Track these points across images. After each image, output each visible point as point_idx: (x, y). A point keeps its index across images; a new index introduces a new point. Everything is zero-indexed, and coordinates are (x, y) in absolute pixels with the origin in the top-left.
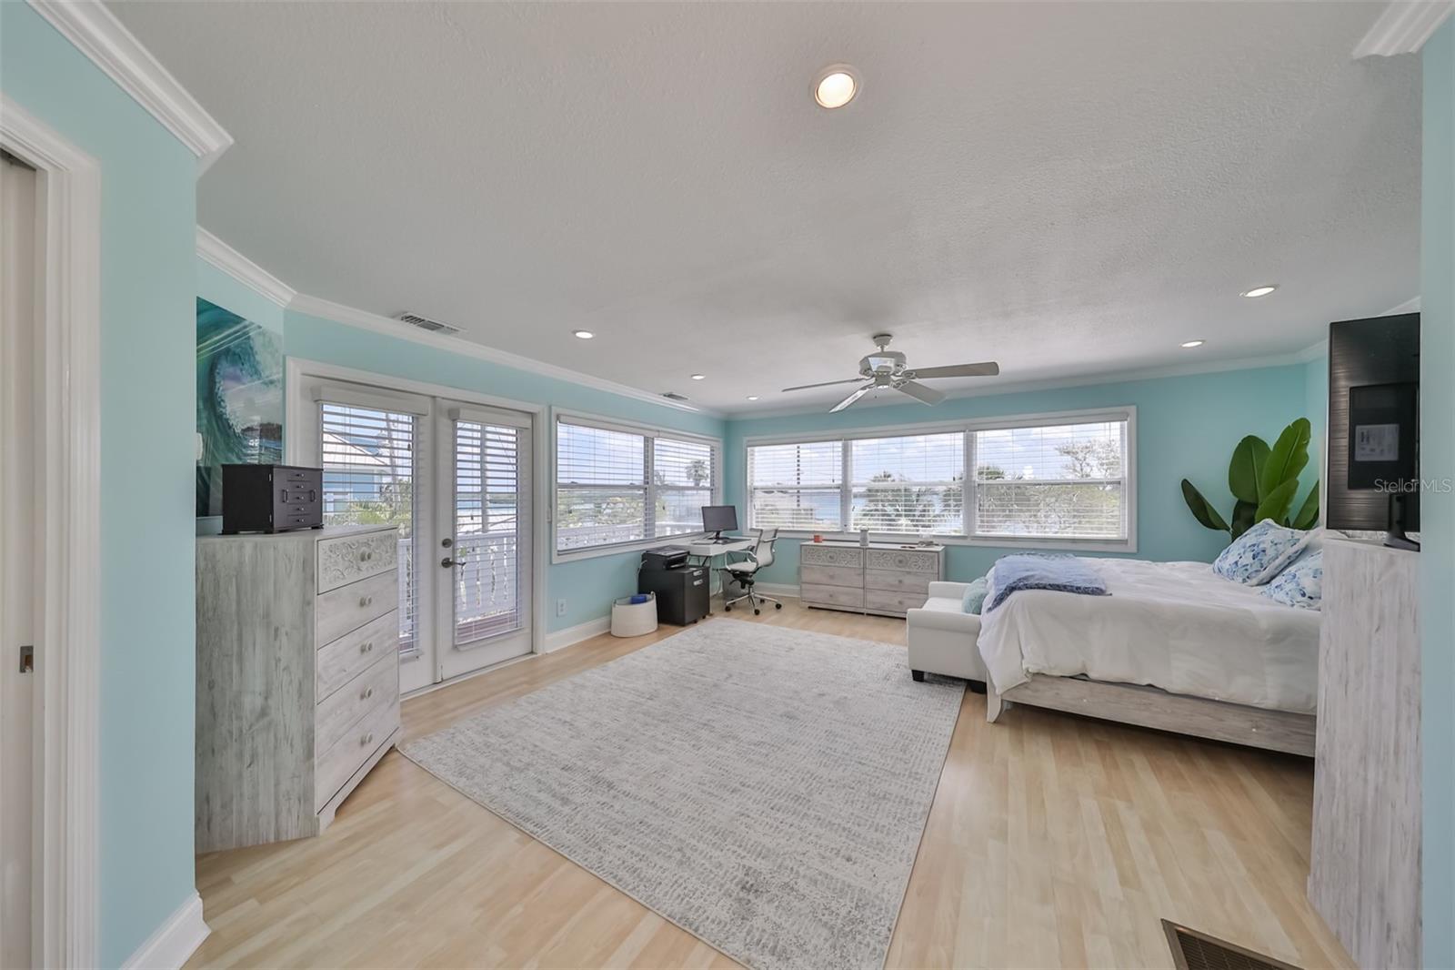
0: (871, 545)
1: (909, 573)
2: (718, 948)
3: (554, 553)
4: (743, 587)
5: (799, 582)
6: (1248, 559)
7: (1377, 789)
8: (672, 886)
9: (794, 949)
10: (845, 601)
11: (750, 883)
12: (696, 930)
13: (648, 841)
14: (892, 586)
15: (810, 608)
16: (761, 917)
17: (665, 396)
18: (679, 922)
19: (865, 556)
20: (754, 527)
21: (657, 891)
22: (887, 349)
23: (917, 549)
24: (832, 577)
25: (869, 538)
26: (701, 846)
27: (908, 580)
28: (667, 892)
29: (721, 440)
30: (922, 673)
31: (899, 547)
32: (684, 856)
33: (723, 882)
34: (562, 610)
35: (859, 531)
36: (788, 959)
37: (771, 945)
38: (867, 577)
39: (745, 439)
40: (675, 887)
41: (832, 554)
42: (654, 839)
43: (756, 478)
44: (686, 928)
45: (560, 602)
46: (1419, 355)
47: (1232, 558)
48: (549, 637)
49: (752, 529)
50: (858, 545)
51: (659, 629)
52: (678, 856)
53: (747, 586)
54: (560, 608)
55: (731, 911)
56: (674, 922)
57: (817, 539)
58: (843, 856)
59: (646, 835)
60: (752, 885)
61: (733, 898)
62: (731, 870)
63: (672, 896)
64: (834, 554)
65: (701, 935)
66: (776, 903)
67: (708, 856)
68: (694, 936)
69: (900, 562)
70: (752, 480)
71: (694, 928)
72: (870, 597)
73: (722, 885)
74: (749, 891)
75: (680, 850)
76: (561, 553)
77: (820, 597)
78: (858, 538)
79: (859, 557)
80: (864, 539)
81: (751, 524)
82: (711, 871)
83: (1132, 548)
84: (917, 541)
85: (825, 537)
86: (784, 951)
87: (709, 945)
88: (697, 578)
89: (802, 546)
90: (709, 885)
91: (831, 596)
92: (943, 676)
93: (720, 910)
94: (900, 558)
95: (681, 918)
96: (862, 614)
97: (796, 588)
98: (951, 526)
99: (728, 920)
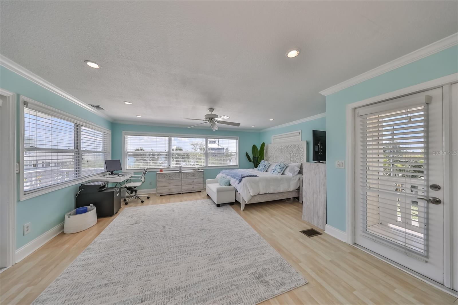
0: (182, 171)
1: (195, 178)
2: (274, 296)
3: (22, 194)
4: (131, 193)
5: (156, 187)
6: (263, 167)
7: (316, 198)
8: (245, 296)
9: (283, 280)
10: (174, 191)
11: (257, 276)
12: (266, 299)
13: (220, 292)
14: (190, 183)
15: (161, 195)
16: (270, 281)
17: (93, 106)
18: (259, 301)
19: (182, 174)
20: (128, 168)
21: (244, 301)
22: (212, 113)
23: (197, 171)
24: (170, 183)
25: (182, 169)
26: (235, 279)
27: (195, 180)
28: (246, 298)
29: (111, 131)
30: (219, 204)
31: (191, 171)
32: (235, 285)
33: (253, 282)
34: (27, 230)
35: (178, 167)
36: (285, 283)
37: (279, 284)
38: (183, 182)
39: (123, 132)
40: (246, 295)
41: (169, 175)
42: (220, 289)
43: (128, 149)
44: (263, 301)
45: (26, 225)
46: (326, 137)
47: (261, 167)
48: (17, 252)
49: (127, 169)
50: (178, 171)
51: (98, 222)
52: (234, 287)
53: (134, 192)
54: (26, 229)
55: (264, 286)
56: (259, 303)
57: (161, 171)
58: (262, 254)
59: (216, 291)
60: (258, 276)
61: (260, 283)
62: (250, 277)
63: (249, 298)
64: (170, 175)
65: (268, 298)
66: (268, 275)
67: (240, 280)
68: (267, 300)
69: (193, 175)
70: (126, 149)
71: (264, 299)
72: (184, 188)
73: (254, 283)
74: (260, 278)
75: (232, 285)
76: (26, 193)
77: (165, 191)
78: (178, 169)
79: (180, 175)
80: (180, 170)
81: (126, 167)
82: (247, 282)
83: (238, 167)
84: (195, 169)
85: (164, 170)
86: (282, 283)
87: (271, 298)
88: (117, 193)
89: (157, 174)
90: (251, 286)
91: (169, 190)
92: (223, 204)
93: (262, 289)
94: (193, 174)
95: (259, 300)
96: (181, 193)
97: (156, 189)
98: (201, 164)
99: (267, 289)
